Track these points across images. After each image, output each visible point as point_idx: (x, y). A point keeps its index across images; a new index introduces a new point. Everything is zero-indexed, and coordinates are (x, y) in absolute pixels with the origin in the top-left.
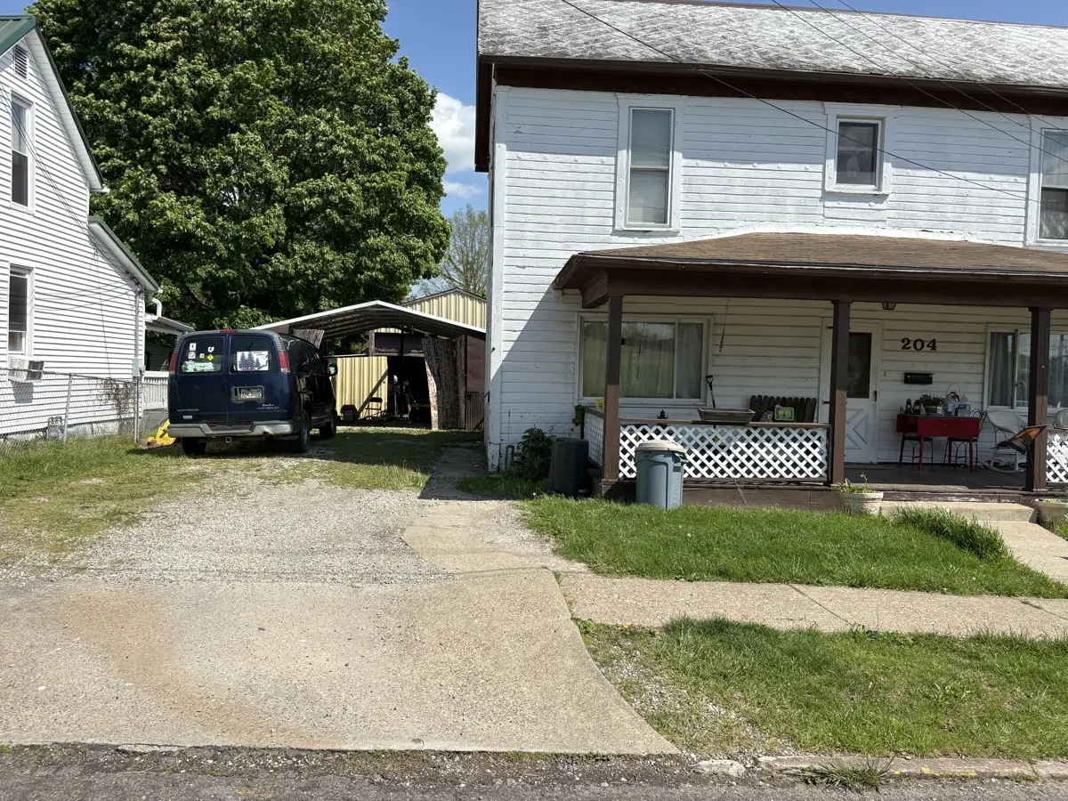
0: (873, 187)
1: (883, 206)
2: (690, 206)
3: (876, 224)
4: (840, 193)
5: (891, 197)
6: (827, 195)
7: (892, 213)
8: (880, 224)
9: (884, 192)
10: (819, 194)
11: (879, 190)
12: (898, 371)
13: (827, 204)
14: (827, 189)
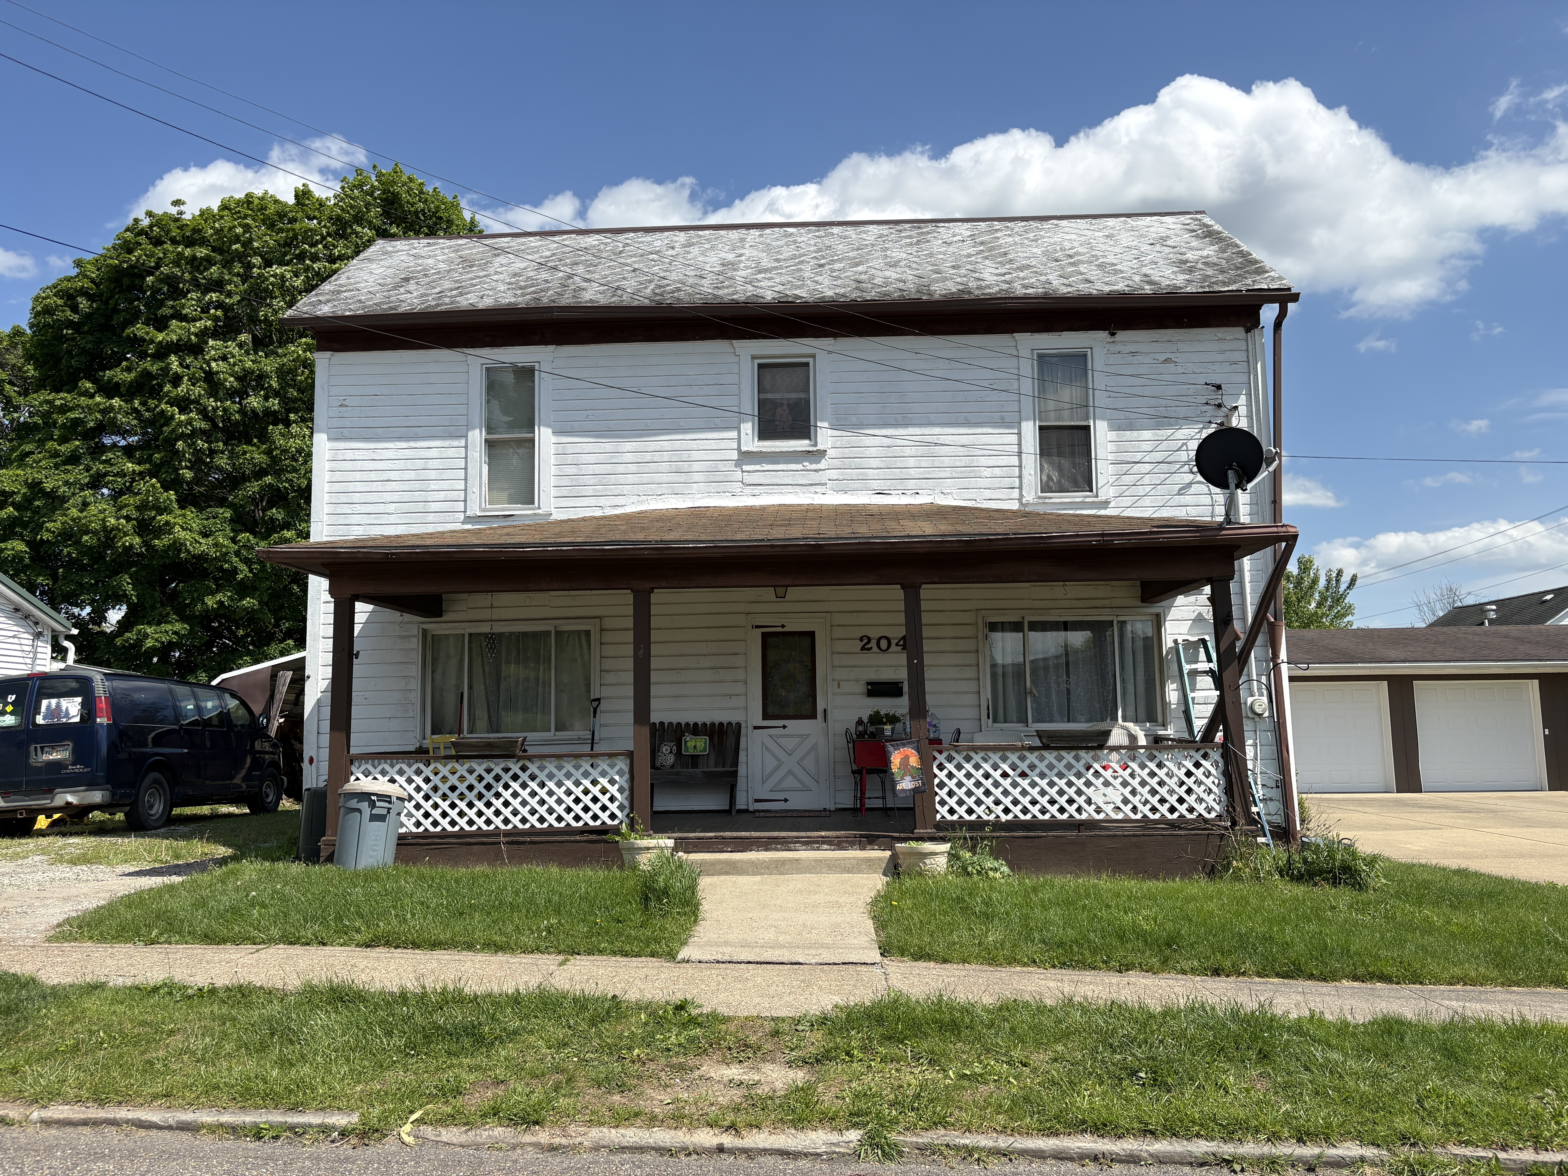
0: (807, 442)
1: (823, 465)
2: (565, 481)
3: (812, 489)
4: (761, 452)
5: (831, 453)
6: (746, 457)
7: (833, 474)
8: (819, 489)
9: (820, 447)
10: (734, 455)
11: (816, 445)
12: (857, 681)
13: (745, 468)
14: (744, 448)
